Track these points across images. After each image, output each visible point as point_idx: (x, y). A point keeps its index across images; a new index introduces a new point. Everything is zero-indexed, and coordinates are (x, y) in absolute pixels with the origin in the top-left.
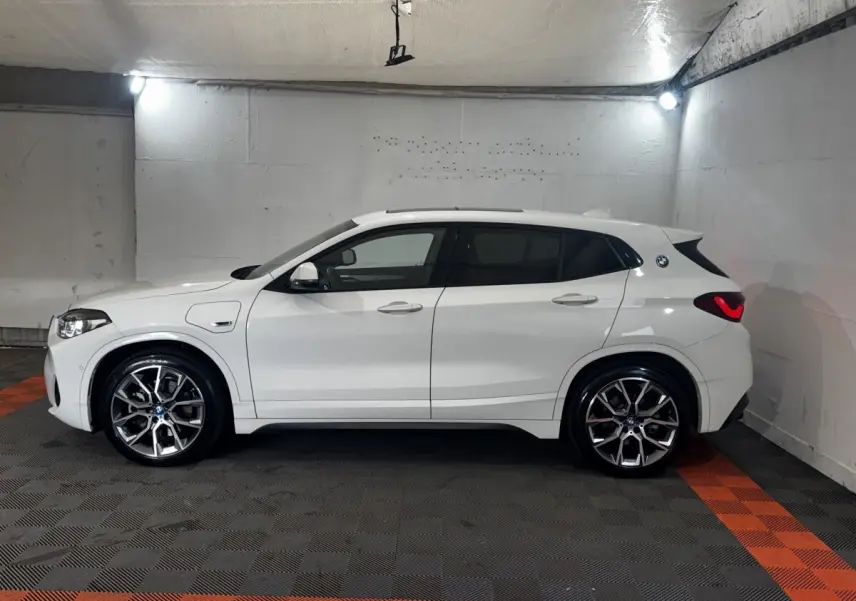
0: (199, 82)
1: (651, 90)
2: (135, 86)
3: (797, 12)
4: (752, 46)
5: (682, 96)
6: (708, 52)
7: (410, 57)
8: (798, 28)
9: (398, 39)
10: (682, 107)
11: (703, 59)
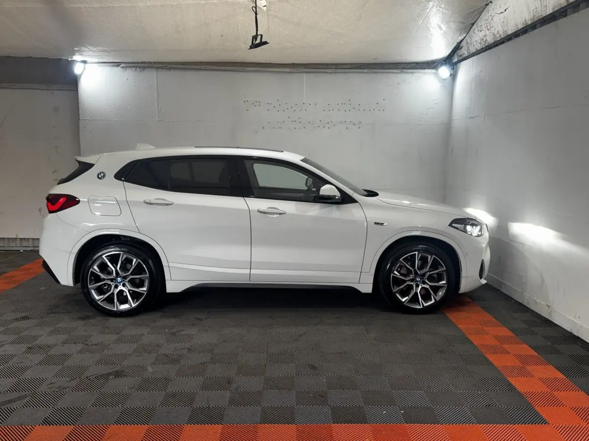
0: (122, 65)
1: (432, 65)
2: (77, 69)
3: (532, 8)
4: (501, 33)
5: (453, 69)
6: (470, 38)
7: (266, 43)
8: (533, 19)
9: (257, 30)
10: (454, 76)
11: (467, 43)
